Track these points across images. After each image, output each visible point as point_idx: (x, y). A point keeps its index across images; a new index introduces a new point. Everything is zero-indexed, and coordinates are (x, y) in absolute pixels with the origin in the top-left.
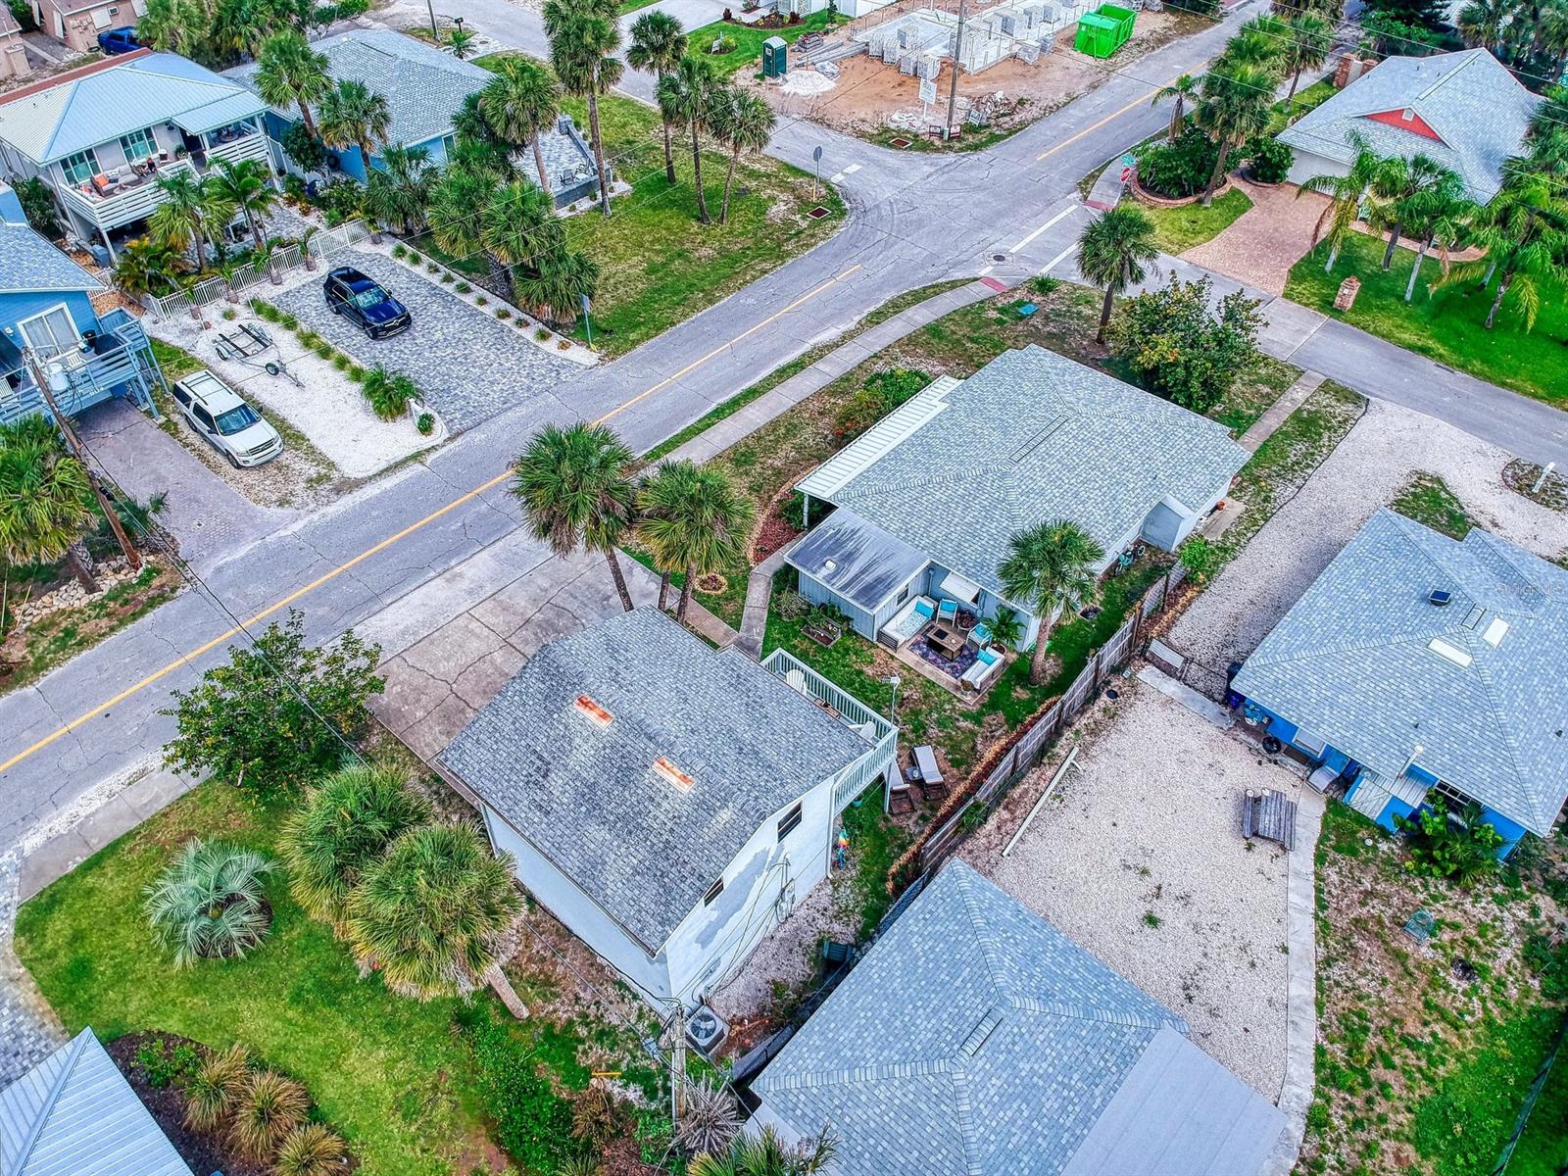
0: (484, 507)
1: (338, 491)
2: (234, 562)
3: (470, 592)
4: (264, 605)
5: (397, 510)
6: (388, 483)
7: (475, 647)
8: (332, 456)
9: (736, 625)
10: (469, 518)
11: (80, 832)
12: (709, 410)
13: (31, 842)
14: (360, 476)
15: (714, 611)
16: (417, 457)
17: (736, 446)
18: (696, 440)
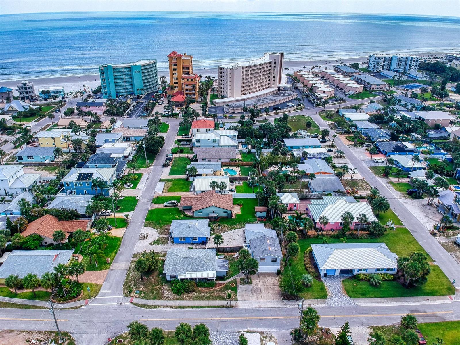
0: (247, 315)
1: (263, 333)
2: (286, 330)
3: (259, 302)
4: (285, 319)
5: (258, 323)
6: (256, 329)
7: (265, 295)
8: (260, 340)
9: (236, 279)
10: (251, 314)
11: (318, 302)
12: (202, 309)
13: (323, 305)
14: (258, 334)
15: (236, 282)
16: (248, 332)
17: (207, 300)
18: (210, 305)
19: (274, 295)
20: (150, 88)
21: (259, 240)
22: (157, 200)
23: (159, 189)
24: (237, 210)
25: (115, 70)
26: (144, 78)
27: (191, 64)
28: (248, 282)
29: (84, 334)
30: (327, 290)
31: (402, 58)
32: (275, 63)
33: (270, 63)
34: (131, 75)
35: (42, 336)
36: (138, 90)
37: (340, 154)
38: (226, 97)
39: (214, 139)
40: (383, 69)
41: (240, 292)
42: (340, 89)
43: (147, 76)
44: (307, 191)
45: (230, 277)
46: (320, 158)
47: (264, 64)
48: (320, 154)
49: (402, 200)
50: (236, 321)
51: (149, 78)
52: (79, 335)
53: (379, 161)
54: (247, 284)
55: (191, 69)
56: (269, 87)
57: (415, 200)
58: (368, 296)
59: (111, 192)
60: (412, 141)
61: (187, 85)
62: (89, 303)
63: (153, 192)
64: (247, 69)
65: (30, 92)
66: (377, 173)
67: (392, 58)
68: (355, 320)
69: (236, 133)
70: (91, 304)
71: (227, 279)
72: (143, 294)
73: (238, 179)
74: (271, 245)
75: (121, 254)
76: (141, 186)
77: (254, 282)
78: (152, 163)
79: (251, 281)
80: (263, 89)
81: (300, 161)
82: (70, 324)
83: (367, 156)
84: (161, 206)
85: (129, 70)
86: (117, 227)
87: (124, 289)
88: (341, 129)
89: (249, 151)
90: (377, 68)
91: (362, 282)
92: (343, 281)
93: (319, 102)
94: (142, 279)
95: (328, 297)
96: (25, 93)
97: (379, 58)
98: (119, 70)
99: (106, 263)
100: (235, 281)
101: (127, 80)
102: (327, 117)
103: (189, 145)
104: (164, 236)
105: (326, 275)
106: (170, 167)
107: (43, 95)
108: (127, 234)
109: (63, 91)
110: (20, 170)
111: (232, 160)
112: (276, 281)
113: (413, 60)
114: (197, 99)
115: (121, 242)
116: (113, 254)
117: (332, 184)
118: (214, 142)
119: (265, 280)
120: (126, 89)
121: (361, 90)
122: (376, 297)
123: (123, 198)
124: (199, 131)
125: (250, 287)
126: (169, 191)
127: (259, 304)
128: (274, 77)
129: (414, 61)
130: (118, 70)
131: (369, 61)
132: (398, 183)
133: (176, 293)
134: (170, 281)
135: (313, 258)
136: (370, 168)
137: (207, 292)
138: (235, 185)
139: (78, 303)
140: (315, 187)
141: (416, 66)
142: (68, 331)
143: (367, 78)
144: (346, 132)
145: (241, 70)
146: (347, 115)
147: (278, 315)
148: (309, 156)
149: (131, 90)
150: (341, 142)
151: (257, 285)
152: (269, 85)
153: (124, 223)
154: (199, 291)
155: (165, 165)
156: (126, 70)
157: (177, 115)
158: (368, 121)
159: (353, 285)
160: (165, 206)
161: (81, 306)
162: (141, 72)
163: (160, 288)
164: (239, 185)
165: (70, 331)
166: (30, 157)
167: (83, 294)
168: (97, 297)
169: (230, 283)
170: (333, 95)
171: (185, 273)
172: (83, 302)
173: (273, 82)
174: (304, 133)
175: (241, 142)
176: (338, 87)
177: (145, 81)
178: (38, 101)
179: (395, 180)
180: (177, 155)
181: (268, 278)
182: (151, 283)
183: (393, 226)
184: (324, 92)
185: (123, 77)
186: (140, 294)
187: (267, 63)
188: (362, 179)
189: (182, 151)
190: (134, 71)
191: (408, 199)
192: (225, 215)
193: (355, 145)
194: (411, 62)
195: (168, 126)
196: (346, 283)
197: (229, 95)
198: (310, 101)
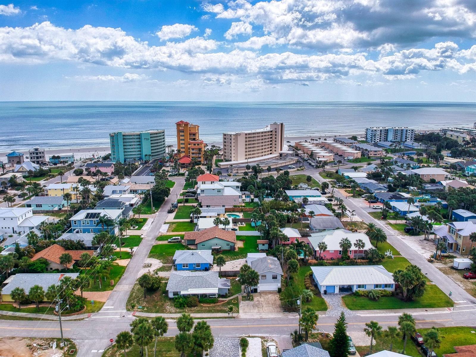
0: (249, 324)
1: (264, 338)
5: (259, 330)
6: (257, 335)
7: (266, 308)
8: (261, 343)
10: (252, 323)
13: (324, 316)
14: (259, 338)
16: (249, 337)
17: (209, 313)
19: (275, 309)
20: (158, 155)
21: (260, 261)
22: (161, 238)
23: (164, 230)
24: (240, 245)
25: (125, 137)
26: (153, 145)
27: (197, 132)
28: (250, 299)
29: (86, 339)
30: (327, 304)
31: (397, 130)
32: (276, 132)
33: (271, 131)
34: (140, 141)
35: (44, 342)
36: (146, 155)
37: (340, 202)
38: (231, 161)
39: (218, 190)
40: (380, 141)
41: (242, 306)
42: (340, 156)
43: (155, 143)
44: (308, 229)
45: (232, 296)
46: (321, 204)
47: (266, 132)
48: (320, 201)
49: (400, 237)
50: (238, 329)
51: (157, 146)
52: (81, 340)
53: (377, 207)
54: (249, 300)
55: (197, 136)
56: (271, 154)
57: (413, 237)
58: (368, 308)
59: (117, 231)
60: (408, 192)
61: (193, 149)
62: (92, 316)
63: (158, 232)
64: (250, 136)
65: (41, 157)
66: (375, 217)
67: (387, 130)
68: (355, 327)
69: (239, 184)
70: (93, 317)
71: (229, 296)
72: (145, 309)
73: (241, 221)
74: (271, 264)
75: (125, 279)
76: (146, 228)
77: (256, 299)
78: (158, 210)
79: (252, 298)
80: (265, 155)
81: (302, 206)
82: (73, 332)
83: (366, 204)
84: (165, 242)
85: (138, 137)
86: (121, 258)
87: (127, 306)
88: (340, 185)
89: (252, 200)
90: (375, 139)
91: (361, 298)
92: (343, 297)
93: (319, 165)
94: (145, 297)
95: (328, 310)
96: (36, 158)
97: (375, 130)
98: (129, 137)
99: (110, 285)
100: (237, 298)
101: (136, 147)
102: (327, 176)
103: (194, 196)
104: (167, 265)
105: (325, 292)
106: (174, 214)
107: (53, 160)
108: (131, 264)
109: (73, 157)
110: (29, 212)
111: (235, 206)
112: (277, 298)
113: (408, 131)
114: (202, 162)
115: (125, 269)
116: (117, 279)
117: (332, 223)
118: (218, 192)
119: (267, 297)
120: (134, 155)
121: (359, 156)
122: (375, 309)
123: (128, 236)
124: (204, 183)
125: (252, 303)
126: (173, 231)
127: (261, 315)
128: (275, 144)
129: (409, 133)
130: (127, 137)
131: (367, 134)
132: (396, 224)
133: (178, 308)
134: (173, 299)
135: (314, 280)
136: (369, 213)
137: (209, 307)
138: (238, 225)
139: (81, 316)
140: (315, 226)
141: (412, 137)
142: (70, 337)
143: (365, 146)
144: (345, 187)
145: (244, 136)
146: (346, 174)
147: (278, 324)
148: (309, 203)
149: (139, 156)
150: (341, 194)
151: (258, 301)
152: (271, 152)
153: (129, 256)
154: (202, 306)
155: (170, 212)
156: (135, 137)
157: (183, 175)
158: (367, 178)
159: (353, 300)
160: (169, 242)
161: (83, 319)
162: (150, 139)
163: (163, 304)
164: (242, 225)
165: (72, 338)
166: (39, 205)
167: (87, 309)
168: (99, 312)
169: (232, 300)
170: (333, 160)
171: (187, 290)
172: (86, 315)
173: (275, 149)
174: (305, 186)
175: (245, 194)
176: (337, 154)
177: (153, 148)
178: (48, 165)
179: (393, 222)
180: (182, 204)
181: (270, 295)
182: (154, 300)
183: (391, 255)
184: (324, 157)
185: (132, 144)
186: (143, 309)
187: (268, 132)
188: (362, 221)
189: (187, 201)
190: (143, 138)
191: (406, 236)
192: (227, 248)
193: (354, 196)
194: (406, 134)
195: (174, 183)
196: (346, 299)
197: (233, 159)
198: (310, 164)
